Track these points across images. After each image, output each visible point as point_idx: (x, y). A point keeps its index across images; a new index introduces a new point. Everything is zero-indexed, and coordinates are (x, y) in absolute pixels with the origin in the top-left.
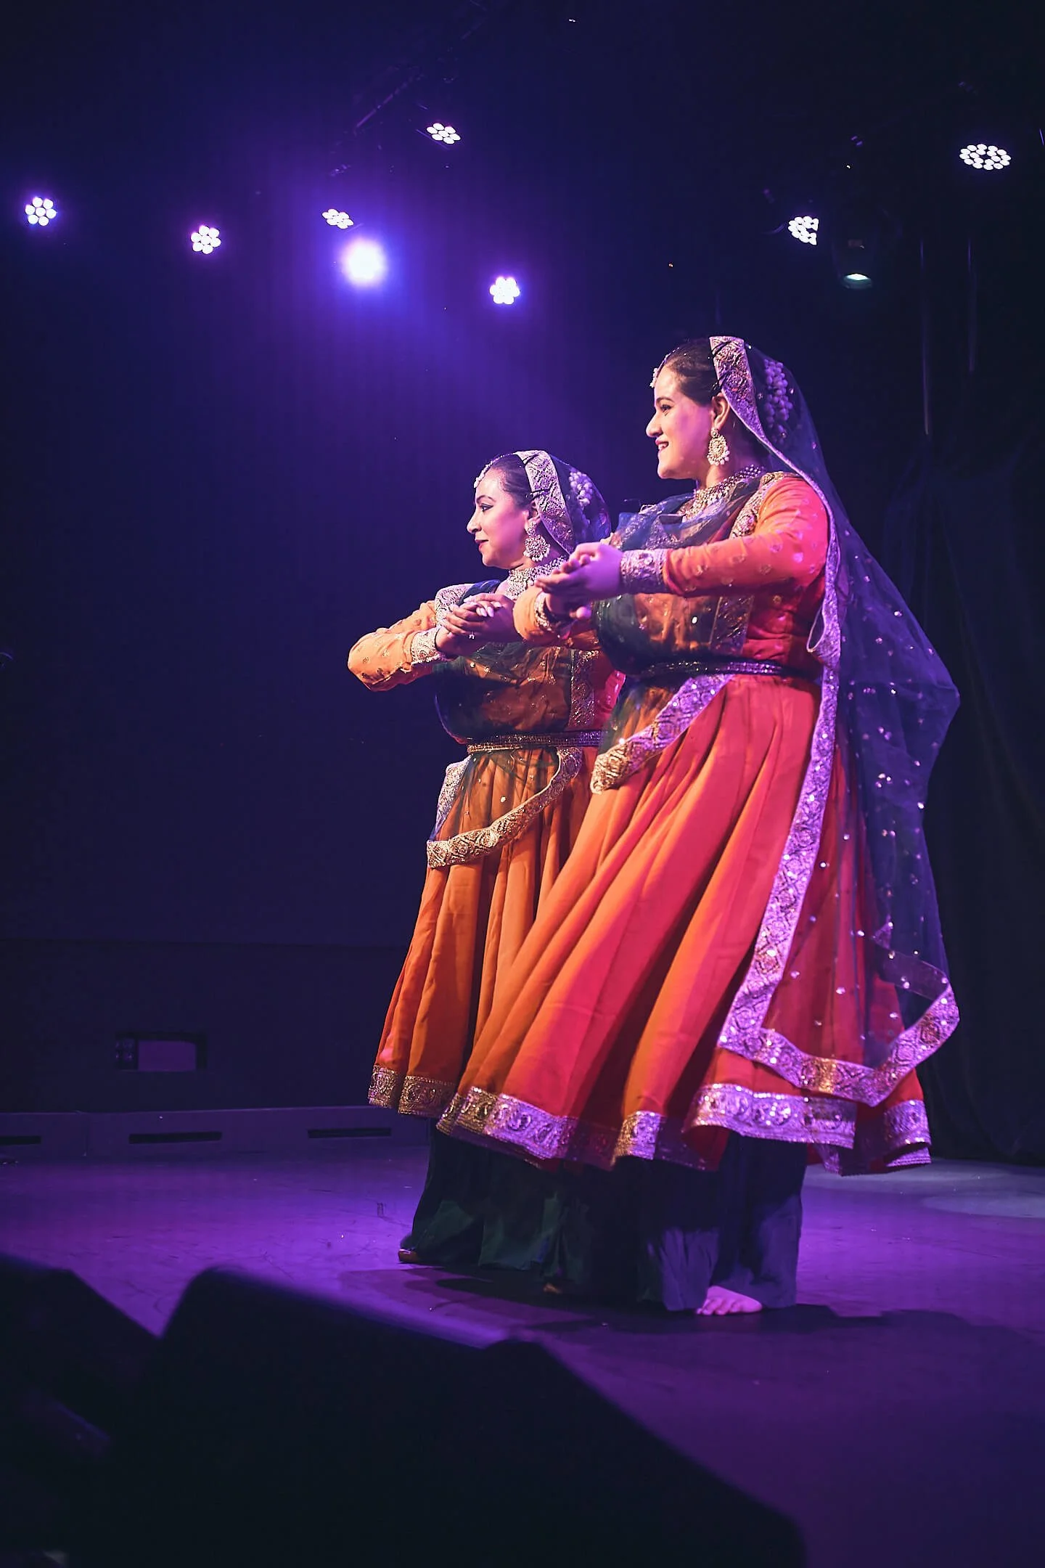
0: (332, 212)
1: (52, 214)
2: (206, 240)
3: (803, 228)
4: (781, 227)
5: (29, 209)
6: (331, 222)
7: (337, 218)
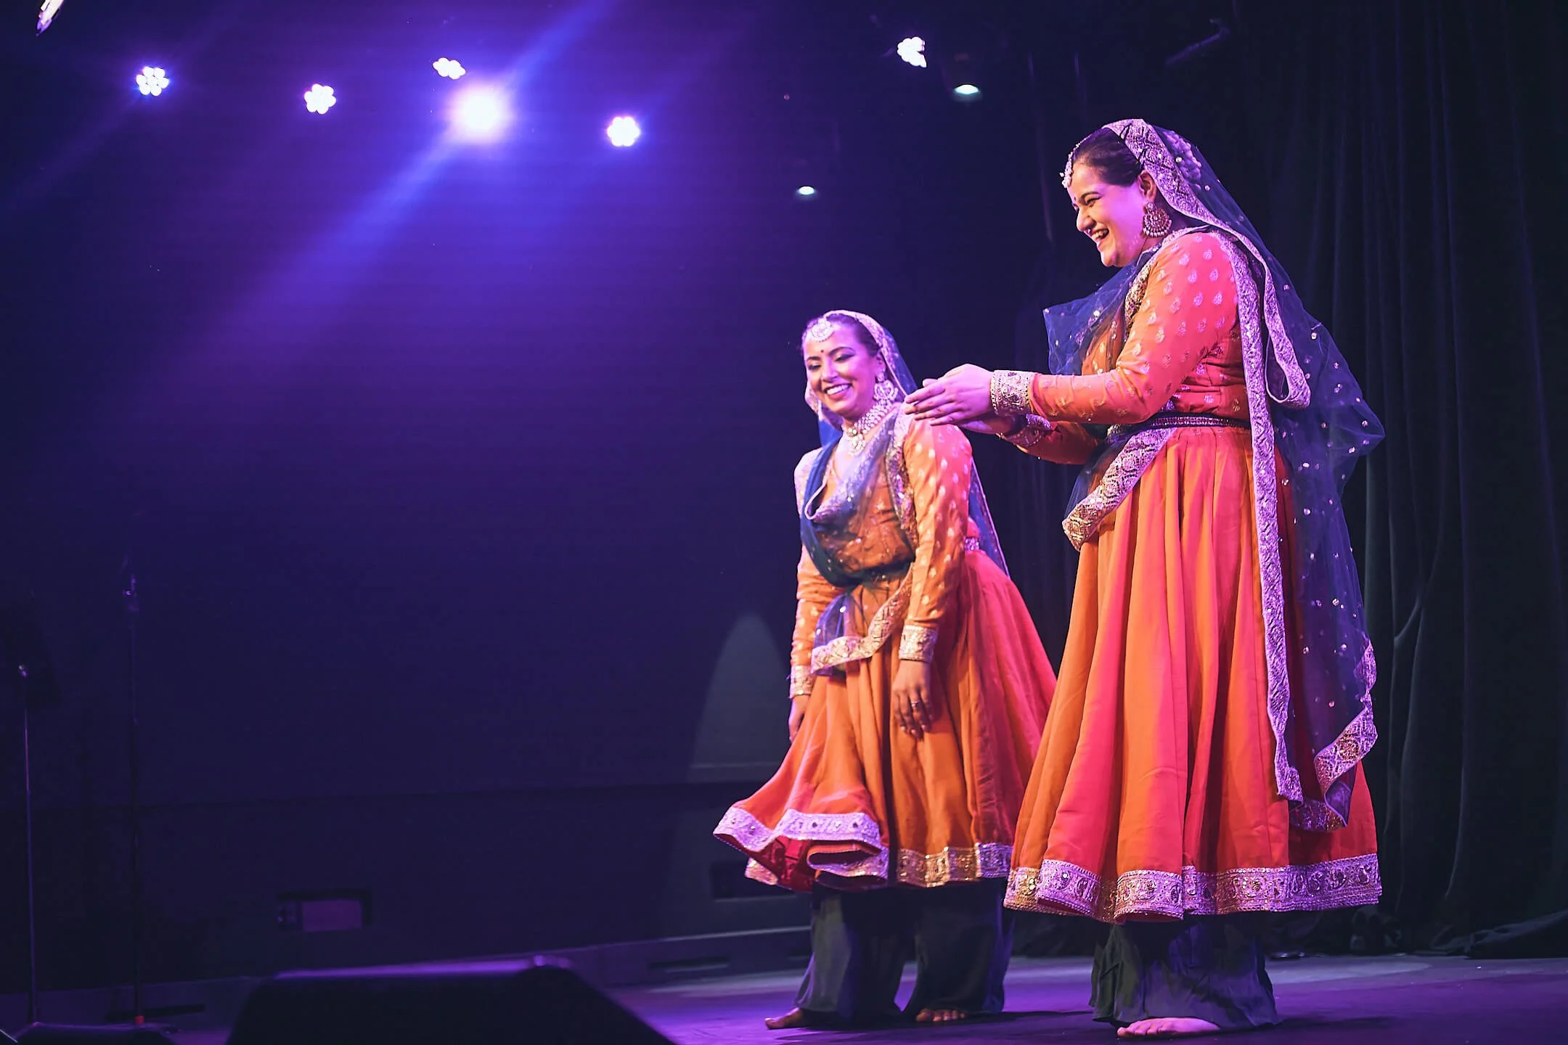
0: (443, 61)
1: (165, 83)
2: (320, 99)
3: (911, 51)
4: (890, 51)
5: (139, 79)
6: (443, 73)
7: (447, 68)
